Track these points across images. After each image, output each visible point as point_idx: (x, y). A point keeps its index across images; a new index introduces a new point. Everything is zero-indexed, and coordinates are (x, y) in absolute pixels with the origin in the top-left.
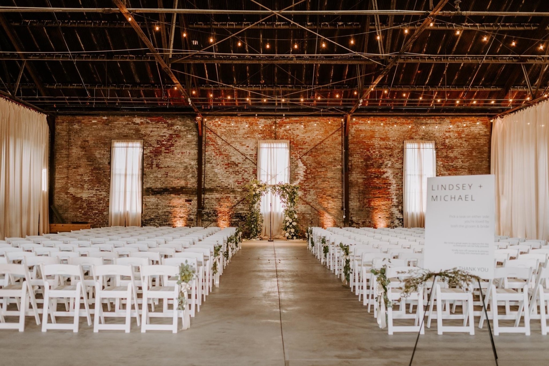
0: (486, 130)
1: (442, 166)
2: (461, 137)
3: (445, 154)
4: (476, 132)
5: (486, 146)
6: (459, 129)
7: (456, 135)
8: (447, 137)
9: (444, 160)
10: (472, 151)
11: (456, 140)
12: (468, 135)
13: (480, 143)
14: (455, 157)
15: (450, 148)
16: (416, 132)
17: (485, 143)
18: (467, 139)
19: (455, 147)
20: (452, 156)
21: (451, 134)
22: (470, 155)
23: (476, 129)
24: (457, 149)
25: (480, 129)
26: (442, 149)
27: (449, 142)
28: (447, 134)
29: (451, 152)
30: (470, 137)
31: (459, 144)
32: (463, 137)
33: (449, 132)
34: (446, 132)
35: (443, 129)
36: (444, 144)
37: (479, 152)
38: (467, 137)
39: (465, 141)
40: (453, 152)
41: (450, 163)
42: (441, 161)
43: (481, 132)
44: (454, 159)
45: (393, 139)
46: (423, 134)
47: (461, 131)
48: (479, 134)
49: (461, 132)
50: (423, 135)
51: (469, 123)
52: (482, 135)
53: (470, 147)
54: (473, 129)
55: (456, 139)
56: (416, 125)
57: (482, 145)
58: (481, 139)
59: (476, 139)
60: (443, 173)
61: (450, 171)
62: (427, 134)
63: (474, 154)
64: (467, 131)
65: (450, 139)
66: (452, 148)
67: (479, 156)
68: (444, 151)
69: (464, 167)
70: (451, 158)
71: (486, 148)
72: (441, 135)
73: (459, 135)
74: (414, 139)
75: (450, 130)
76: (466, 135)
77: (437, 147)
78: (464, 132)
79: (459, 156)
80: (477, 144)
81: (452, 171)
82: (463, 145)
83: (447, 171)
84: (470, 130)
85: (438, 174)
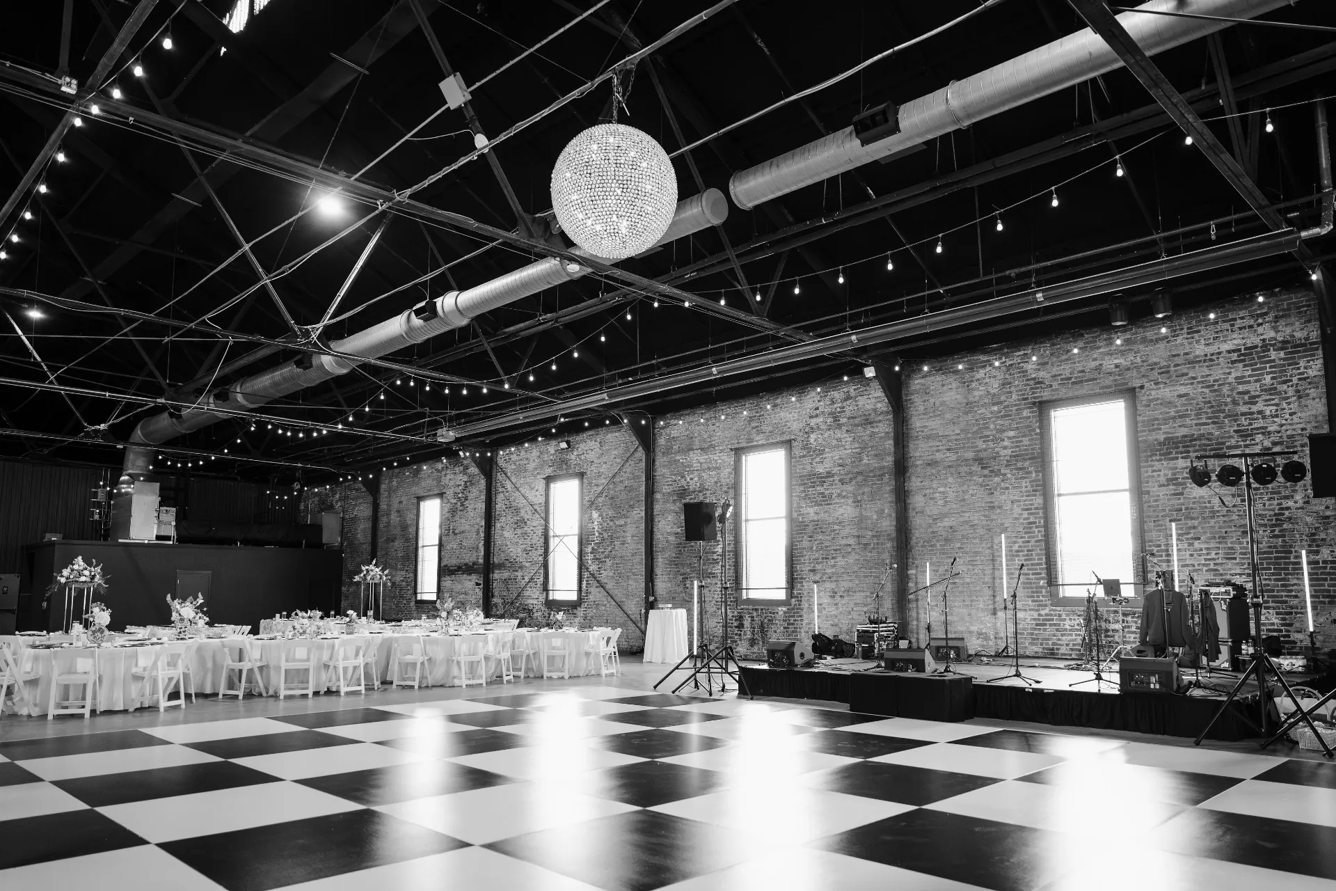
1: (803, 495)
3: (809, 468)
4: (868, 407)
6: (836, 406)
7: (830, 420)
8: (812, 428)
9: (806, 481)
10: (860, 454)
11: (829, 432)
12: (853, 418)
13: (878, 433)
14: (827, 473)
15: (817, 452)
16: (757, 427)
17: (887, 430)
18: (850, 428)
19: (827, 450)
20: (821, 471)
21: (820, 420)
22: (856, 463)
23: (869, 401)
24: (831, 455)
25: (876, 398)
26: (804, 456)
27: (816, 440)
29: (819, 462)
30: (857, 421)
31: (834, 442)
32: (843, 424)
33: (817, 416)
34: (811, 417)
35: (804, 412)
36: (807, 445)
37: (875, 456)
38: (851, 421)
39: (847, 431)
40: (822, 462)
41: (818, 488)
42: (802, 485)
44: (827, 477)
45: (721, 448)
46: (769, 428)
47: (838, 410)
48: (875, 410)
49: (839, 413)
50: (770, 432)
51: (855, 390)
52: (882, 413)
53: (857, 446)
54: (862, 401)
55: (829, 429)
56: (757, 412)
57: (881, 438)
58: (880, 421)
59: (870, 423)
60: (805, 512)
61: (818, 505)
62: (777, 427)
63: (865, 461)
64: (850, 408)
65: (818, 432)
66: (822, 452)
67: (876, 465)
68: (807, 460)
69: (844, 494)
70: (819, 476)
71: (889, 444)
72: (801, 426)
73: (836, 419)
74: (755, 443)
75: (818, 412)
76: (849, 418)
77: (795, 454)
78: (844, 412)
79: (836, 470)
80: (872, 435)
81: (821, 505)
82: (844, 443)
83: (812, 507)
84: (857, 405)
85: (795, 515)
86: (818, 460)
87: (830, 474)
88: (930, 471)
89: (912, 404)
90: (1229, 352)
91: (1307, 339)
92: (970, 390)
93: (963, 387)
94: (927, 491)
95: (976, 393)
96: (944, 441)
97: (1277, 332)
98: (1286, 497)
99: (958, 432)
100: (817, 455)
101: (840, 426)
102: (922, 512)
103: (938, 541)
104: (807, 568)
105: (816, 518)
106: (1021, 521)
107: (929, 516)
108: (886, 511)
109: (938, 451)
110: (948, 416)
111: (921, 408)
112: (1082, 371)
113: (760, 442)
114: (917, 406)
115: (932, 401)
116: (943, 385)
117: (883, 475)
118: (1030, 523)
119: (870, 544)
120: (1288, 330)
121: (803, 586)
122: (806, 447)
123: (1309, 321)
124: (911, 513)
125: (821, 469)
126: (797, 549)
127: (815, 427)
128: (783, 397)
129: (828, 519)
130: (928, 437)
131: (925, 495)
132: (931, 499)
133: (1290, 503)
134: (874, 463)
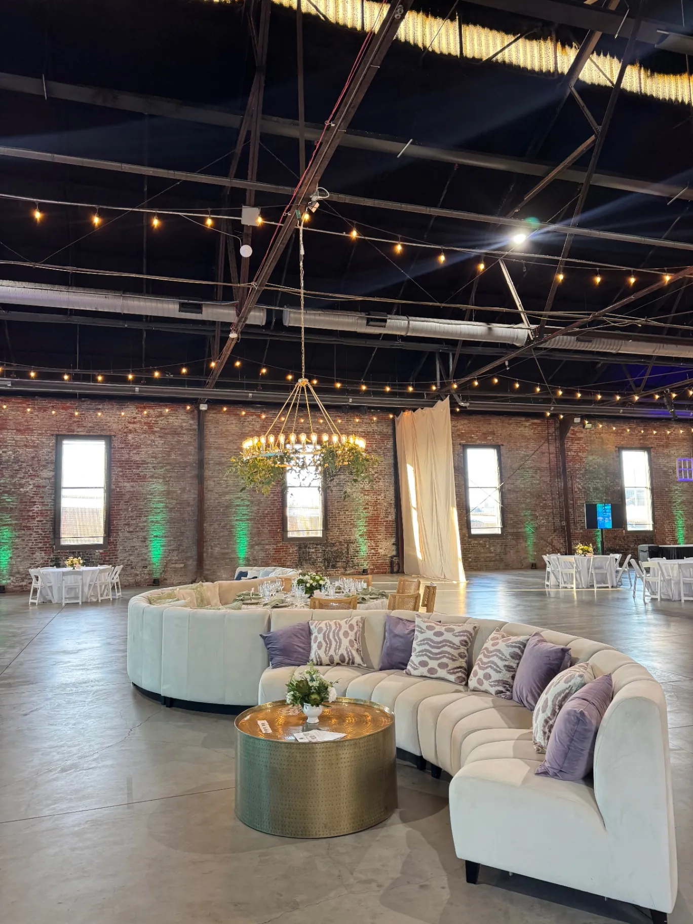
0: (191, 422)
1: (121, 474)
2: (152, 431)
3: (127, 456)
4: (176, 424)
5: (193, 445)
6: (151, 419)
7: (145, 427)
8: (130, 430)
9: (124, 465)
10: (169, 452)
11: (145, 435)
12: (164, 429)
13: (183, 441)
14: (143, 461)
16: (78, 421)
17: (192, 440)
18: (162, 435)
19: (142, 446)
20: (138, 459)
21: (137, 426)
22: (166, 457)
24: (146, 449)
25: (182, 420)
26: (123, 448)
27: (133, 438)
28: (131, 426)
29: (136, 454)
30: (167, 431)
31: (149, 442)
32: (156, 432)
33: (134, 423)
34: (130, 423)
36: (125, 440)
37: (181, 454)
38: (163, 431)
39: (159, 437)
40: (139, 454)
41: (134, 470)
42: (120, 467)
43: (184, 424)
44: (142, 464)
45: (39, 432)
46: (90, 425)
47: (153, 422)
48: (182, 427)
49: (153, 424)
50: (90, 427)
52: (186, 429)
53: (167, 447)
55: (145, 433)
57: (185, 444)
58: (184, 434)
59: (178, 434)
60: (122, 485)
61: (134, 482)
62: (98, 425)
63: (173, 456)
64: (162, 422)
65: (135, 434)
66: (138, 447)
67: (182, 460)
68: (125, 451)
69: (156, 475)
70: (135, 462)
71: (192, 449)
72: (120, 427)
73: (150, 427)
74: (75, 433)
75: (135, 420)
76: (161, 429)
77: (114, 445)
78: (158, 424)
79: (149, 460)
80: (179, 442)
81: (137, 482)
82: (156, 443)
83: (129, 482)
84: (168, 422)
85: (113, 487)
86: (135, 452)
87: (144, 462)
88: (217, 467)
89: (207, 427)
90: (362, 432)
91: (387, 432)
92: (243, 427)
93: (239, 424)
94: (216, 479)
95: (247, 428)
96: (227, 452)
97: (378, 427)
98: (379, 495)
99: (236, 448)
100: (134, 449)
101: (153, 433)
102: (212, 491)
103: (221, 507)
104: (122, 522)
105: (131, 490)
106: (270, 499)
107: (216, 493)
108: (187, 489)
109: (223, 457)
110: (230, 438)
111: (213, 431)
112: (302, 428)
113: (82, 433)
114: (211, 430)
115: (220, 427)
116: (228, 421)
117: (187, 467)
118: (274, 500)
119: (175, 508)
120: (382, 427)
121: (118, 535)
122: (125, 441)
123: (388, 426)
124: (205, 491)
125: (136, 458)
126: (114, 510)
127: (133, 430)
128: (104, 405)
129: (142, 491)
130: (217, 448)
131: (214, 481)
132: (218, 483)
133: (379, 497)
134: (180, 459)
